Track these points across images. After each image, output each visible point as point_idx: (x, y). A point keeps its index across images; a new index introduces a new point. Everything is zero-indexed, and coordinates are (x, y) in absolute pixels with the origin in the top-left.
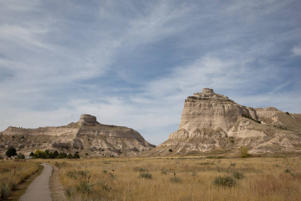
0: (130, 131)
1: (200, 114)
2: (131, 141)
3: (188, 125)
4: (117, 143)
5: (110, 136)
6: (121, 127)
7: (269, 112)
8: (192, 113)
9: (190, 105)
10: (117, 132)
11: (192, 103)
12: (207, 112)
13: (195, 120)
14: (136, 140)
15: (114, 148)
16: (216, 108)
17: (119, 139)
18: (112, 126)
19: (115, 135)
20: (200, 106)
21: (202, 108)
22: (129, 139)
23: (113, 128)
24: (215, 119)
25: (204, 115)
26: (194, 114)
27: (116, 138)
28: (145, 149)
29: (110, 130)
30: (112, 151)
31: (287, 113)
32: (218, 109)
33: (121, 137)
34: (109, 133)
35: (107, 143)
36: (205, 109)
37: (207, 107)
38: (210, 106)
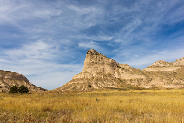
0: (20, 75)
1: (97, 63)
2: (20, 82)
3: (90, 69)
4: (11, 83)
5: (6, 78)
6: (14, 73)
7: (126, 66)
8: (92, 61)
9: (91, 56)
10: (11, 76)
11: (92, 55)
12: (100, 62)
13: (94, 66)
14: (24, 81)
15: (9, 86)
16: (106, 60)
17: (12, 80)
18: (7, 72)
19: (10, 78)
20: (96, 57)
21: (98, 59)
22: (20, 80)
23: (8, 73)
24: (105, 67)
25: (99, 64)
26: (93, 62)
27: (10, 79)
28: (31, 87)
29: (6, 74)
30: (8, 88)
31: (133, 68)
32: (107, 61)
33: (14, 79)
34: (5, 76)
35: (4, 82)
36: (99, 60)
37: (100, 59)
38: (102, 58)
